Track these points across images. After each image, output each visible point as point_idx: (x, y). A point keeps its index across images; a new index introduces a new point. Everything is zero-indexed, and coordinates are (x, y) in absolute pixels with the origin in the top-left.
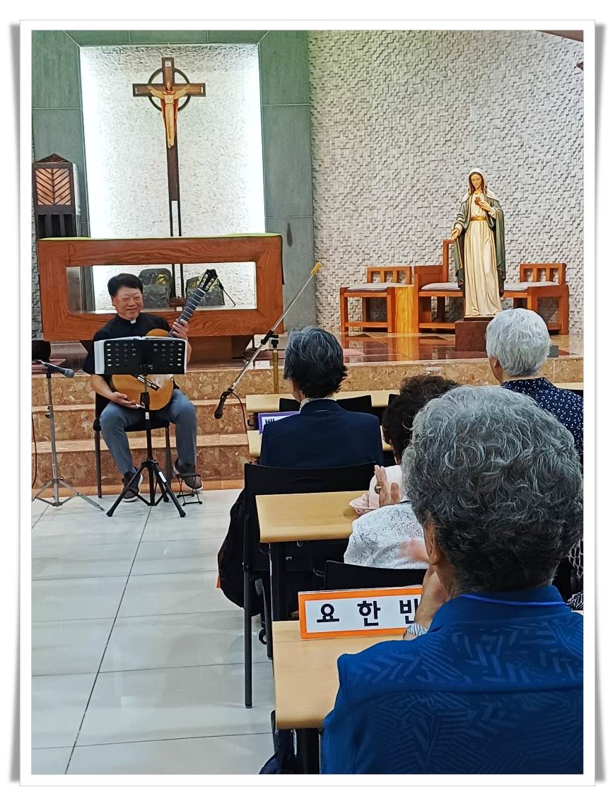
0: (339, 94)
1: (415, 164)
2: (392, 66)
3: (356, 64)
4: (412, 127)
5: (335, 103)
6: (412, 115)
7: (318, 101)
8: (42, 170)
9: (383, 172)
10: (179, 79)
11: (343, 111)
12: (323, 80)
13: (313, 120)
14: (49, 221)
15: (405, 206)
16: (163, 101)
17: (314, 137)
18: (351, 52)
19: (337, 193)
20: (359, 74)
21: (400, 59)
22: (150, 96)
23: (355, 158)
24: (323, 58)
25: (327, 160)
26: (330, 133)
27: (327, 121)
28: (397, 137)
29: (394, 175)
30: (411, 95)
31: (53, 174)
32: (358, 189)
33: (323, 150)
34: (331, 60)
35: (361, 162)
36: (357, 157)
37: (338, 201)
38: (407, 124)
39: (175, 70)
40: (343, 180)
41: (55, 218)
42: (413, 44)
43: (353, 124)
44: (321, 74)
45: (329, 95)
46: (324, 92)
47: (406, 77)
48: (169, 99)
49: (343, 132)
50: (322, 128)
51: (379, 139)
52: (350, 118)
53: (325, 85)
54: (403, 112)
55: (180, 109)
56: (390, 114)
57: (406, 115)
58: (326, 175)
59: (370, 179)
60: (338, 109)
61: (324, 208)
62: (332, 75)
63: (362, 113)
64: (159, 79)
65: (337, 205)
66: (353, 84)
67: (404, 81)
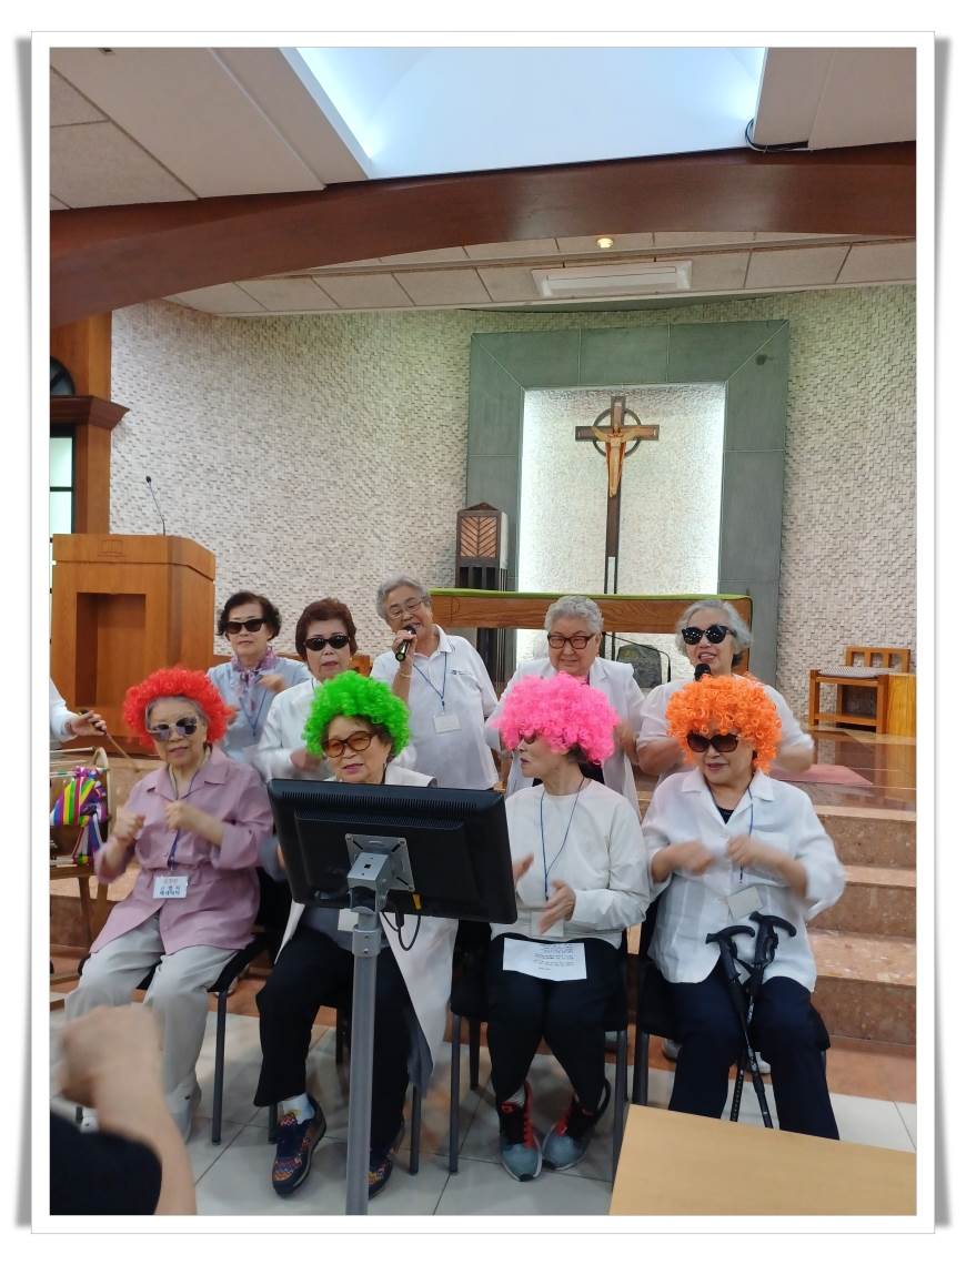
0: (822, 439)
3: (847, 403)
5: (816, 449)
7: (795, 447)
8: (469, 519)
9: (876, 531)
11: (826, 458)
12: (803, 423)
13: (787, 469)
14: (470, 572)
16: (608, 445)
17: (787, 490)
19: (812, 555)
20: (850, 415)
22: (595, 440)
23: (839, 515)
24: (804, 398)
25: (801, 516)
26: (807, 485)
27: (805, 471)
31: (479, 523)
32: (841, 552)
33: (797, 504)
34: (815, 400)
35: (847, 518)
36: (842, 513)
37: (811, 565)
39: (625, 412)
40: (820, 540)
41: (478, 571)
43: (838, 474)
44: (800, 416)
45: (810, 440)
46: (803, 437)
48: (615, 442)
49: (825, 483)
50: (797, 479)
51: (873, 491)
52: (835, 467)
53: (805, 429)
55: (626, 454)
58: (799, 535)
59: (857, 539)
60: (820, 456)
61: (793, 572)
62: (814, 417)
63: (853, 460)
64: (606, 422)
65: (810, 570)
66: (841, 427)
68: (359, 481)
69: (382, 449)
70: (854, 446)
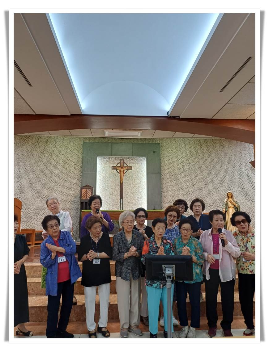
0: (169, 171)
1: (192, 190)
3: (174, 163)
4: (191, 180)
5: (167, 173)
6: (191, 177)
7: (163, 172)
8: (84, 189)
10: (125, 165)
11: (170, 175)
13: (161, 177)
14: (84, 204)
16: (120, 171)
17: (161, 182)
18: (172, 160)
20: (175, 165)
22: (116, 169)
23: (173, 188)
24: (164, 161)
25: (165, 189)
26: (166, 181)
27: (165, 178)
28: (186, 183)
31: (87, 190)
33: (164, 186)
34: (167, 162)
35: (175, 189)
39: (124, 163)
41: (86, 203)
43: (173, 179)
44: (163, 165)
45: (166, 171)
46: (164, 170)
48: (122, 170)
49: (170, 181)
50: (164, 180)
51: (181, 183)
52: (172, 177)
53: (165, 168)
54: (188, 176)
55: (125, 173)
56: (184, 176)
58: (165, 193)
60: (168, 175)
61: (164, 202)
62: (167, 166)
64: (119, 165)
66: (173, 168)
67: (188, 167)
68: (51, 179)
69: (58, 170)
70: (176, 173)
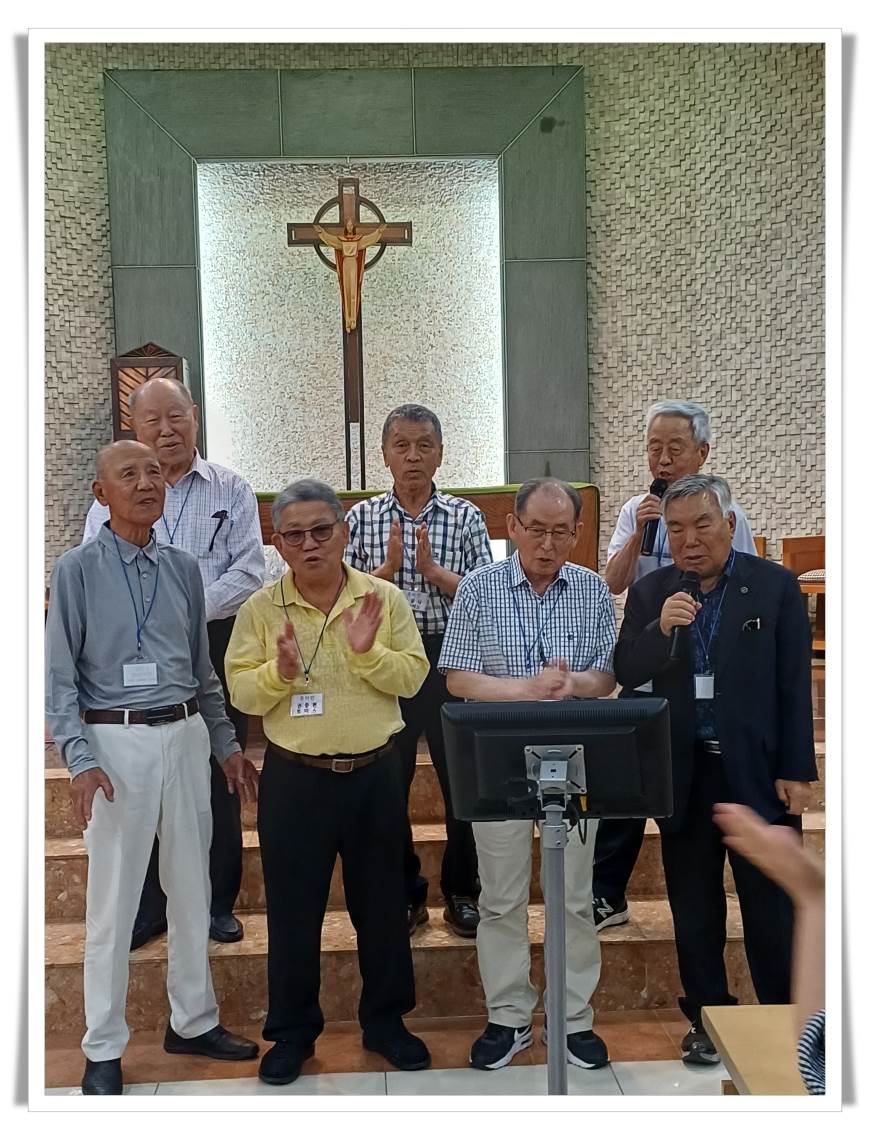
0: (636, 242)
1: (774, 359)
2: (734, 193)
3: (667, 190)
4: (769, 296)
5: (628, 257)
6: (769, 277)
7: (599, 254)
9: (714, 374)
10: (367, 216)
11: (643, 271)
12: (608, 218)
13: (590, 286)
15: (753, 434)
16: (339, 252)
17: (591, 316)
18: (658, 171)
19: (630, 410)
20: (673, 207)
21: (749, 180)
22: (319, 244)
23: (663, 351)
24: (608, 182)
25: (613, 355)
26: (618, 309)
27: (614, 288)
28: (740, 315)
29: (734, 378)
30: (767, 243)
33: (606, 338)
34: (623, 186)
35: (674, 357)
36: (667, 349)
37: (630, 424)
38: (759, 292)
39: (362, 201)
40: (641, 388)
42: (773, 155)
43: (660, 293)
44: (604, 208)
45: (618, 243)
46: (609, 239)
47: (759, 211)
48: (350, 249)
49: (643, 306)
50: (605, 300)
51: (708, 317)
52: (654, 286)
53: (613, 227)
54: (753, 271)
55: (368, 266)
56: (729, 274)
57: (757, 276)
58: (611, 380)
59: (690, 386)
60: (634, 267)
61: (605, 435)
62: (625, 210)
64: (333, 215)
65: (629, 431)
66: (661, 225)
67: (754, 218)
70: (680, 252)
